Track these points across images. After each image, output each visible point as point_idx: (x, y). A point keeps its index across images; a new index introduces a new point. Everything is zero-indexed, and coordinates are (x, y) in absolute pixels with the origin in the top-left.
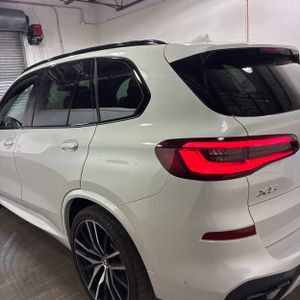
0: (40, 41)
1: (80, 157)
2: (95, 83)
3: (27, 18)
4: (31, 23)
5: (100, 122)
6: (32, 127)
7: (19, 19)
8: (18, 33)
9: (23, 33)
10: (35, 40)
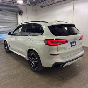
0: (22, 14)
1: (31, 42)
2: (35, 27)
3: (19, 9)
4: (20, 10)
5: (35, 35)
6: (21, 35)
7: (17, 9)
8: (17, 12)
9: (18, 12)
10: (21, 14)
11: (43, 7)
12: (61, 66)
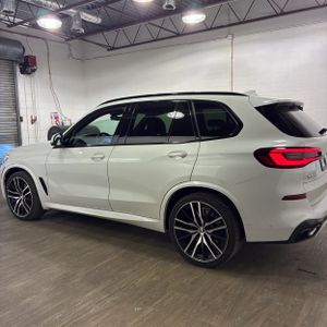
0: (33, 71)
3: (24, 49)
4: (26, 54)
6: (125, 144)
8: (12, 62)
9: (16, 62)
10: (29, 70)
11: (113, 49)
12: (312, 233)
